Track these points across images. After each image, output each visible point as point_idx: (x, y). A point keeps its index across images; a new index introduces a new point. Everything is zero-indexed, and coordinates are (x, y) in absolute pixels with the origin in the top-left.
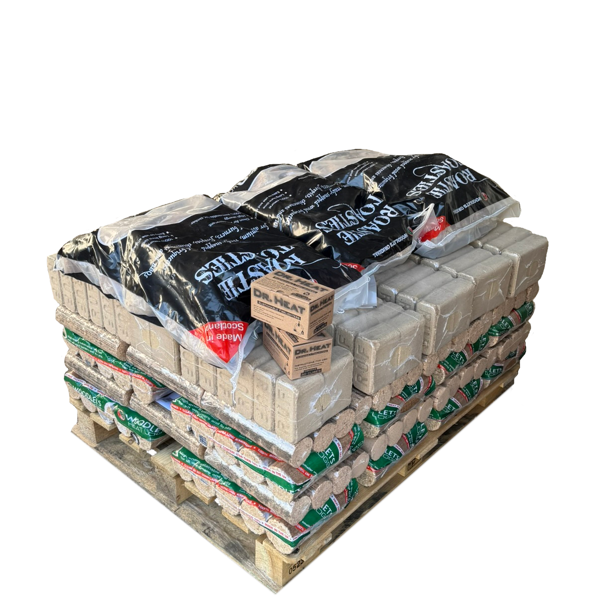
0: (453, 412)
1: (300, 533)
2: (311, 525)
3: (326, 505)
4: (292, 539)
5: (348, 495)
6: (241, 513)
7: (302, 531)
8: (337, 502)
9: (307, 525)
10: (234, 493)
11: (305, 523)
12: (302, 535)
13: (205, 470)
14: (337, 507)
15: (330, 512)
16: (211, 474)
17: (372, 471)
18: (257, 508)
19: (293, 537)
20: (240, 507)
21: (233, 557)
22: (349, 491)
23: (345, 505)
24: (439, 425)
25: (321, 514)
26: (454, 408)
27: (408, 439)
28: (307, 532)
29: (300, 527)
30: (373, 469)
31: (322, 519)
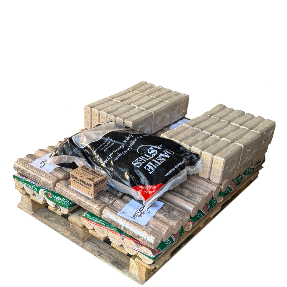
0: (229, 193)
1: (157, 253)
2: (162, 249)
3: (169, 240)
4: (153, 256)
5: (179, 235)
6: (123, 244)
7: (158, 253)
8: (174, 238)
9: (160, 249)
10: (119, 234)
11: (159, 248)
12: (158, 254)
13: (102, 223)
14: (174, 241)
15: (171, 243)
16: (105, 225)
17: (190, 223)
18: (133, 241)
19: (153, 255)
20: (123, 241)
21: (116, 268)
22: (179, 233)
23: (177, 240)
24: (222, 200)
25: (167, 244)
26: (230, 191)
27: (208, 207)
28: (160, 253)
29: (157, 250)
30: (191, 222)
31: (167, 247)
